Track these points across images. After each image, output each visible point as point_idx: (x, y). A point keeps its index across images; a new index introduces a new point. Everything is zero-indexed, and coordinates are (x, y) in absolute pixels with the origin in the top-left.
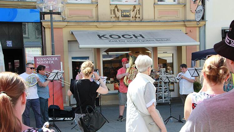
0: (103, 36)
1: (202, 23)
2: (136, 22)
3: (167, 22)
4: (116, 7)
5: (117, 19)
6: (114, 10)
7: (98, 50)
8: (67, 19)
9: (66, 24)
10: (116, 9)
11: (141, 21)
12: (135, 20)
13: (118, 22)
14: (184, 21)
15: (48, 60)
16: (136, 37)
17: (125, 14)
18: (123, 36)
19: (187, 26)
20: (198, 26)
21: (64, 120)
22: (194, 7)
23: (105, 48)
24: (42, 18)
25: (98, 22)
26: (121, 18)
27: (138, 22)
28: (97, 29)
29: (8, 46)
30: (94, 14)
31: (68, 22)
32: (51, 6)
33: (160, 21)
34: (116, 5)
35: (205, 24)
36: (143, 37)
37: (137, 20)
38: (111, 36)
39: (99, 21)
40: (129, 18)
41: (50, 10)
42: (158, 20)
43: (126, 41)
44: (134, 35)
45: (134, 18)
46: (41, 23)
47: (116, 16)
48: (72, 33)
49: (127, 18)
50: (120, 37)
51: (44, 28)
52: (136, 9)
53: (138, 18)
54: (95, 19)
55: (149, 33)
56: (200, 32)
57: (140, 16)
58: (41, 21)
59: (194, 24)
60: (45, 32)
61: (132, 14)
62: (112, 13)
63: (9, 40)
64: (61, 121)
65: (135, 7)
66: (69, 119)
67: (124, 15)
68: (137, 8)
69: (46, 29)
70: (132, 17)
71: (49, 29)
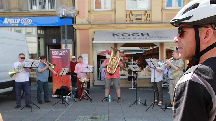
0: (116, 35)
4: (131, 12)
5: (131, 22)
6: (129, 15)
7: (116, 45)
8: (92, 22)
9: (90, 26)
10: (130, 14)
11: (151, 23)
16: (142, 35)
17: (137, 17)
18: (133, 35)
23: (121, 43)
25: (115, 24)
26: (134, 21)
28: (115, 29)
29: (53, 43)
30: (113, 18)
31: (92, 24)
33: (166, 23)
36: (148, 35)
37: (148, 22)
38: (122, 35)
39: (117, 23)
40: (141, 21)
42: (165, 21)
43: (132, 38)
45: (145, 21)
46: (73, 26)
47: (130, 19)
49: (139, 21)
50: (129, 35)
51: (76, 30)
52: (146, 14)
53: (148, 20)
54: (113, 22)
55: (156, 32)
58: (73, 24)
60: (76, 32)
61: (144, 17)
62: (128, 17)
63: (54, 39)
64: (64, 98)
67: (136, 18)
68: (148, 13)
69: (77, 31)
70: (144, 20)
71: (79, 30)
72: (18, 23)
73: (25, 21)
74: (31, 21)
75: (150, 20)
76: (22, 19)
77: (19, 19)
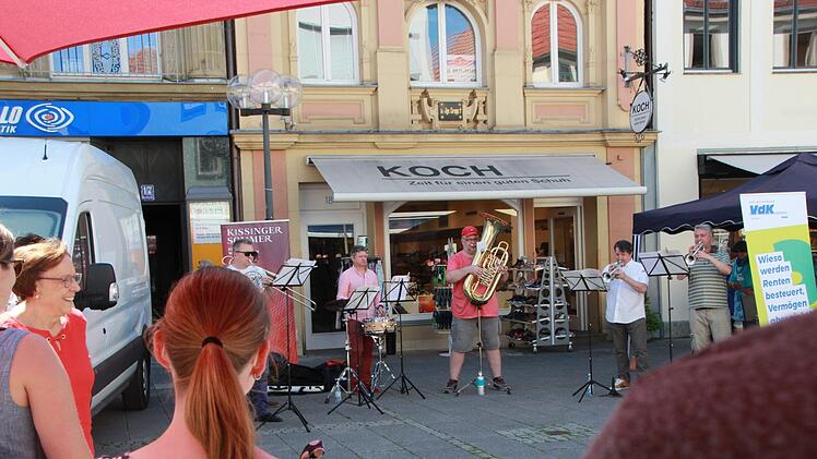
0: (392, 170)
1: (649, 137)
2: (477, 133)
3: (558, 133)
4: (425, 93)
5: (426, 125)
6: (419, 102)
7: (378, 207)
8: (298, 127)
9: (294, 138)
10: (425, 100)
11: (491, 131)
12: (475, 127)
13: (430, 132)
14: (602, 132)
15: (258, 235)
16: (480, 173)
17: (447, 112)
18: (445, 169)
19: (610, 144)
20: (639, 144)
21: (301, 392)
22: (627, 96)
23: (397, 202)
24: (234, 126)
25: (377, 132)
26: (437, 124)
27: (483, 133)
28: (376, 152)
29: (143, 197)
30: (368, 112)
31: (301, 133)
32: (266, 94)
33: (539, 132)
34: (426, 88)
35: (655, 141)
36: (498, 173)
37: (480, 127)
38: (412, 170)
39: (381, 129)
40: (459, 123)
41: (263, 104)
42: (536, 128)
43: (454, 182)
44: (474, 168)
45: (472, 124)
46: (230, 137)
47: (424, 119)
48: (311, 162)
49: (453, 123)
50: (436, 173)
51: (239, 150)
52: (476, 100)
53: (481, 123)
54: (369, 125)
55: (514, 163)
56: (642, 160)
57: (488, 117)
58: (231, 132)
59: (627, 139)
60: (239, 160)
61: (468, 112)
62: (415, 109)
63: (148, 184)
65: (473, 95)
66: (314, 389)
67: (444, 115)
68: (480, 97)
69: (242, 153)
70: (468, 120)
71: (249, 153)
72: (17, 121)
73: (43, 117)
74: (68, 117)
75: (485, 122)
76: (32, 109)
77: (20, 109)
